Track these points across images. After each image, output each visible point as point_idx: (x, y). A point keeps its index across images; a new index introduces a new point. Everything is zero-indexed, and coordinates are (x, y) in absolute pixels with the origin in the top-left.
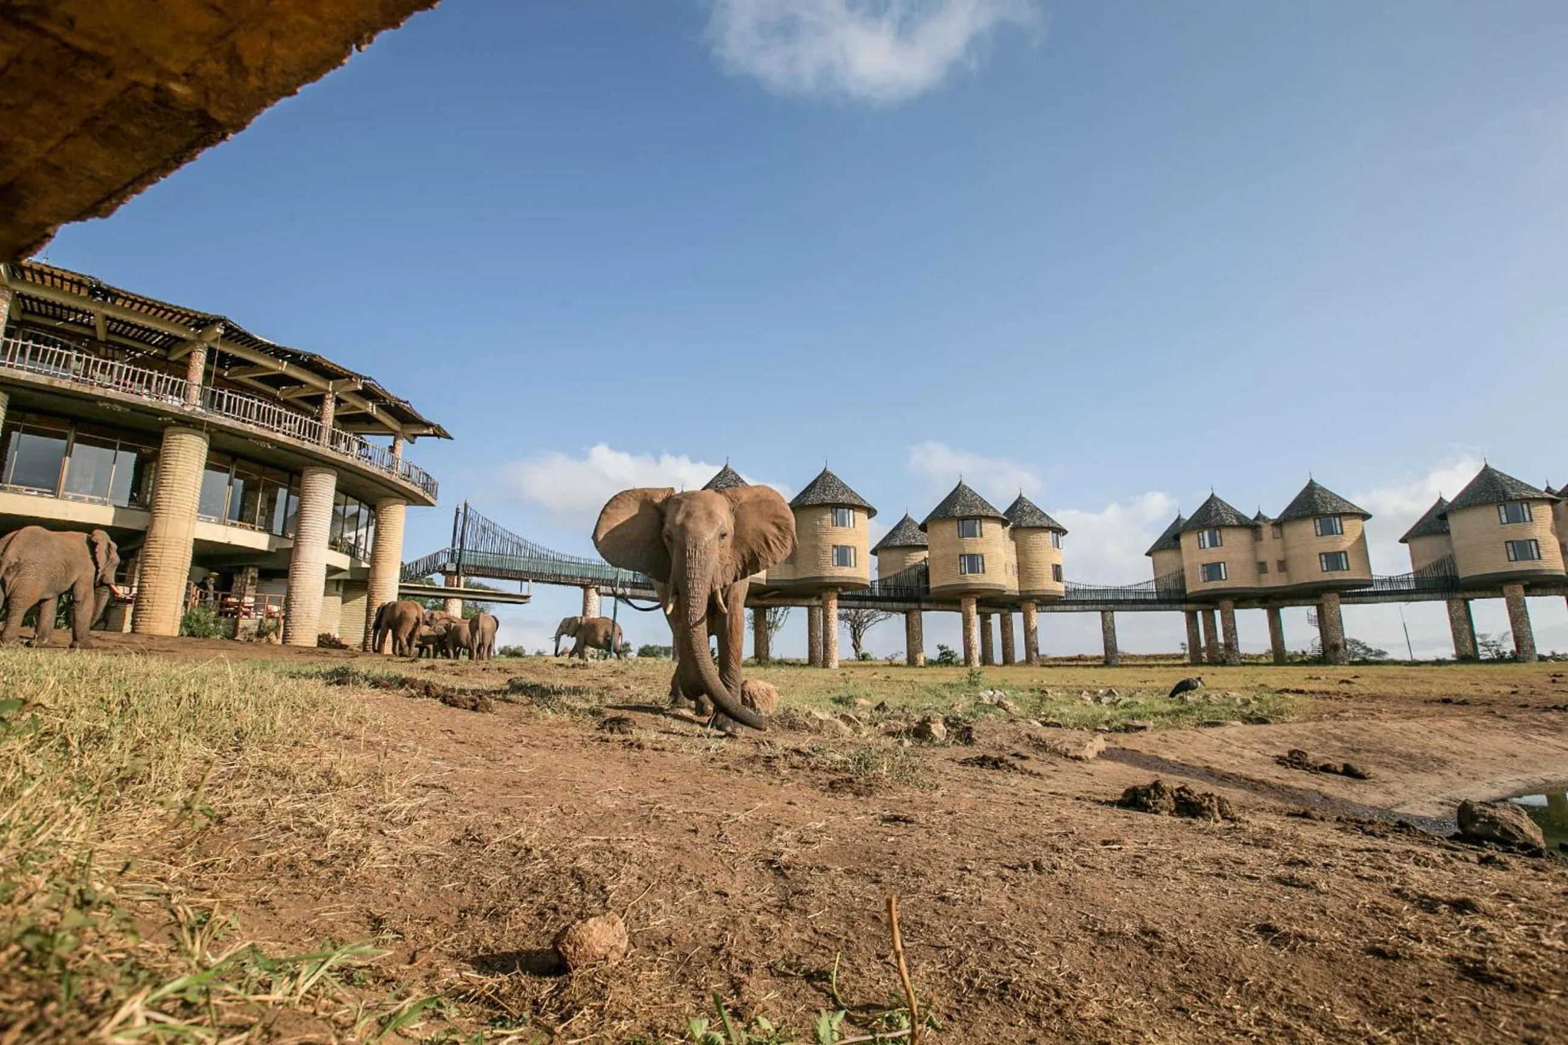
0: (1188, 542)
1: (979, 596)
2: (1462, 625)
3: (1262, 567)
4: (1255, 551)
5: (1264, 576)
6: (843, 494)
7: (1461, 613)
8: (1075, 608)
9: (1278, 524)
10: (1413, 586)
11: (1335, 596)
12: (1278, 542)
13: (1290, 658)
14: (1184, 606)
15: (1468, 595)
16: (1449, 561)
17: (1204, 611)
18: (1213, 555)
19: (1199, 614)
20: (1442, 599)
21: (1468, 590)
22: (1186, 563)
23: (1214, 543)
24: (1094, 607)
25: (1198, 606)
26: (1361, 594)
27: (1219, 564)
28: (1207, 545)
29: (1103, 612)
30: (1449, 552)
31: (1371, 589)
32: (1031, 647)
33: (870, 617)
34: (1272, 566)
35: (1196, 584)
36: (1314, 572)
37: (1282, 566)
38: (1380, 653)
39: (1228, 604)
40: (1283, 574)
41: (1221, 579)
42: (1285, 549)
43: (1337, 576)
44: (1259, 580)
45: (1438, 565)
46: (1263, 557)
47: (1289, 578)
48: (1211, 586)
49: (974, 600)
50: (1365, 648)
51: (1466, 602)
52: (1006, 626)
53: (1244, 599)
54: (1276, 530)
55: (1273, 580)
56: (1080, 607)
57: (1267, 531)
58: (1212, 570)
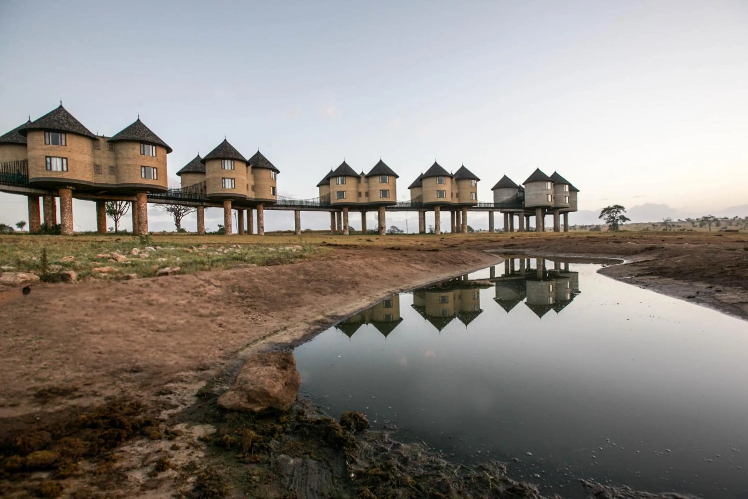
0: (332, 182)
1: (233, 200)
2: (422, 220)
3: (360, 194)
4: (357, 187)
5: (360, 198)
6: (148, 136)
7: (422, 216)
8: (283, 208)
9: (368, 177)
10: (409, 206)
11: (384, 208)
12: (366, 184)
13: (368, 232)
14: (330, 209)
15: (425, 210)
16: (420, 197)
17: (337, 212)
18: (342, 188)
19: (336, 213)
20: (417, 211)
21: (424, 208)
22: (331, 190)
23: (342, 183)
24: (291, 208)
25: (336, 210)
26: (393, 208)
27: (344, 192)
28: (340, 183)
29: (295, 211)
30: (421, 193)
31: (396, 206)
32: (260, 227)
33: (186, 211)
34: (363, 194)
35: (334, 200)
36: (377, 198)
37: (367, 194)
38: (402, 231)
39: (346, 209)
40: (367, 198)
41: (344, 198)
42: (369, 187)
43: (386, 200)
44: (358, 200)
45: (418, 198)
46: (360, 190)
47: (369, 199)
48: (341, 201)
49: (230, 202)
50: (397, 229)
51: (424, 212)
52: (249, 216)
53: (353, 207)
54: (366, 179)
55: (363, 200)
56: (285, 208)
57: (363, 179)
58: (341, 194)
